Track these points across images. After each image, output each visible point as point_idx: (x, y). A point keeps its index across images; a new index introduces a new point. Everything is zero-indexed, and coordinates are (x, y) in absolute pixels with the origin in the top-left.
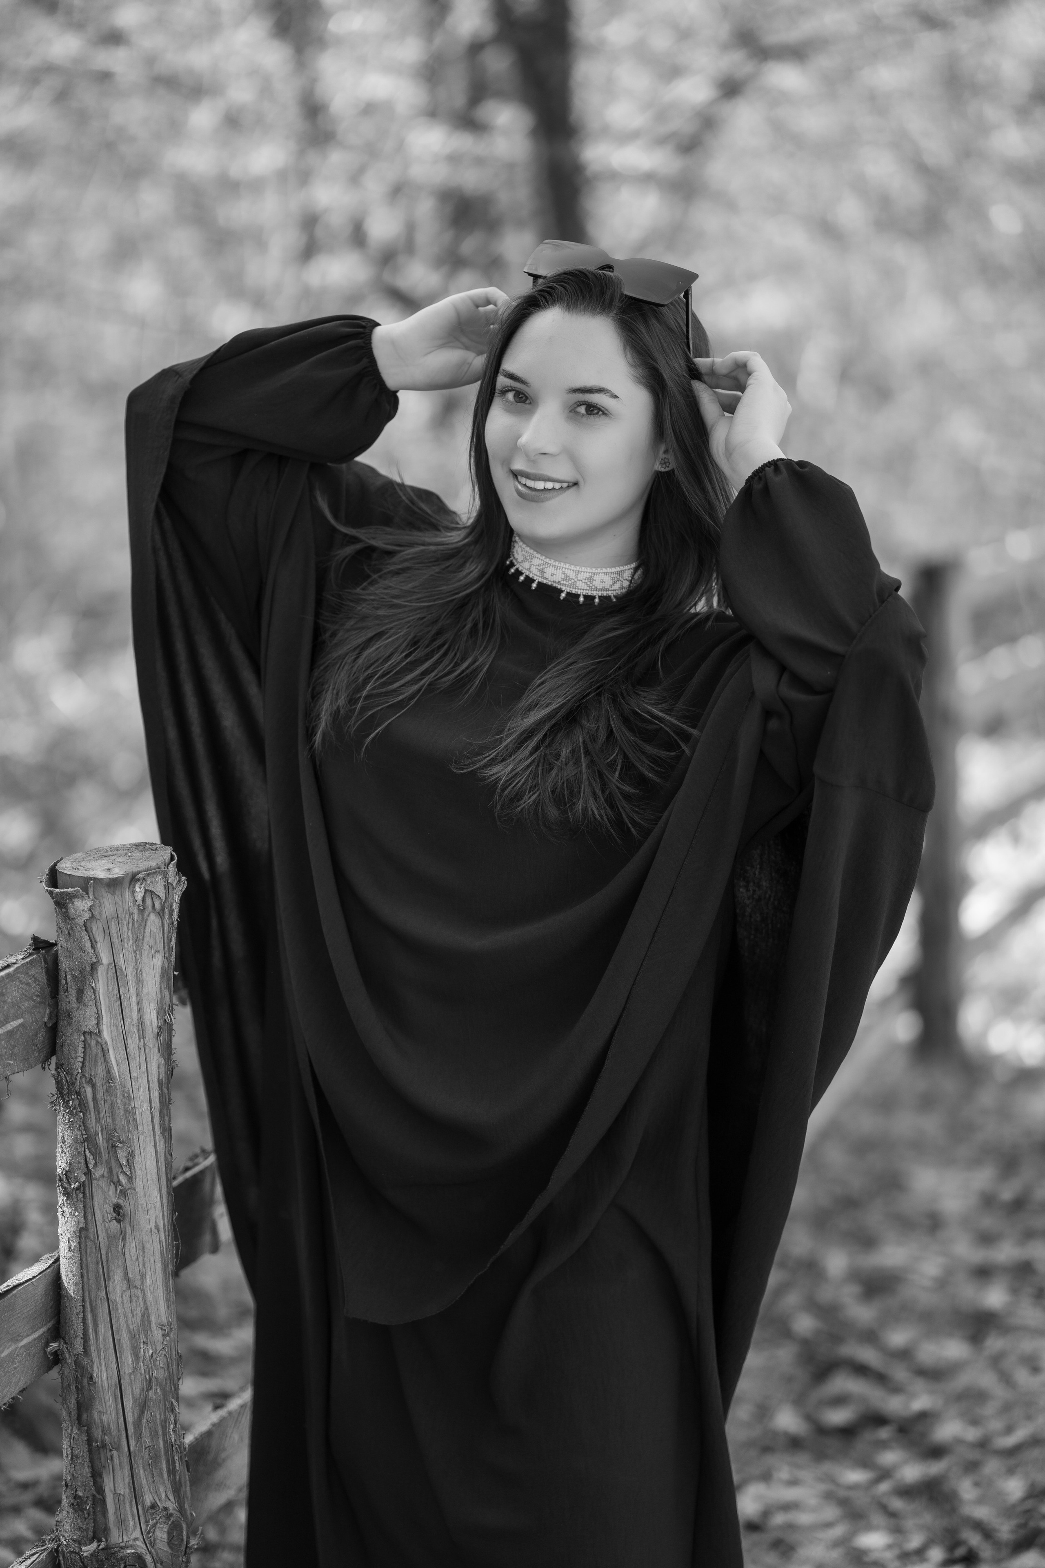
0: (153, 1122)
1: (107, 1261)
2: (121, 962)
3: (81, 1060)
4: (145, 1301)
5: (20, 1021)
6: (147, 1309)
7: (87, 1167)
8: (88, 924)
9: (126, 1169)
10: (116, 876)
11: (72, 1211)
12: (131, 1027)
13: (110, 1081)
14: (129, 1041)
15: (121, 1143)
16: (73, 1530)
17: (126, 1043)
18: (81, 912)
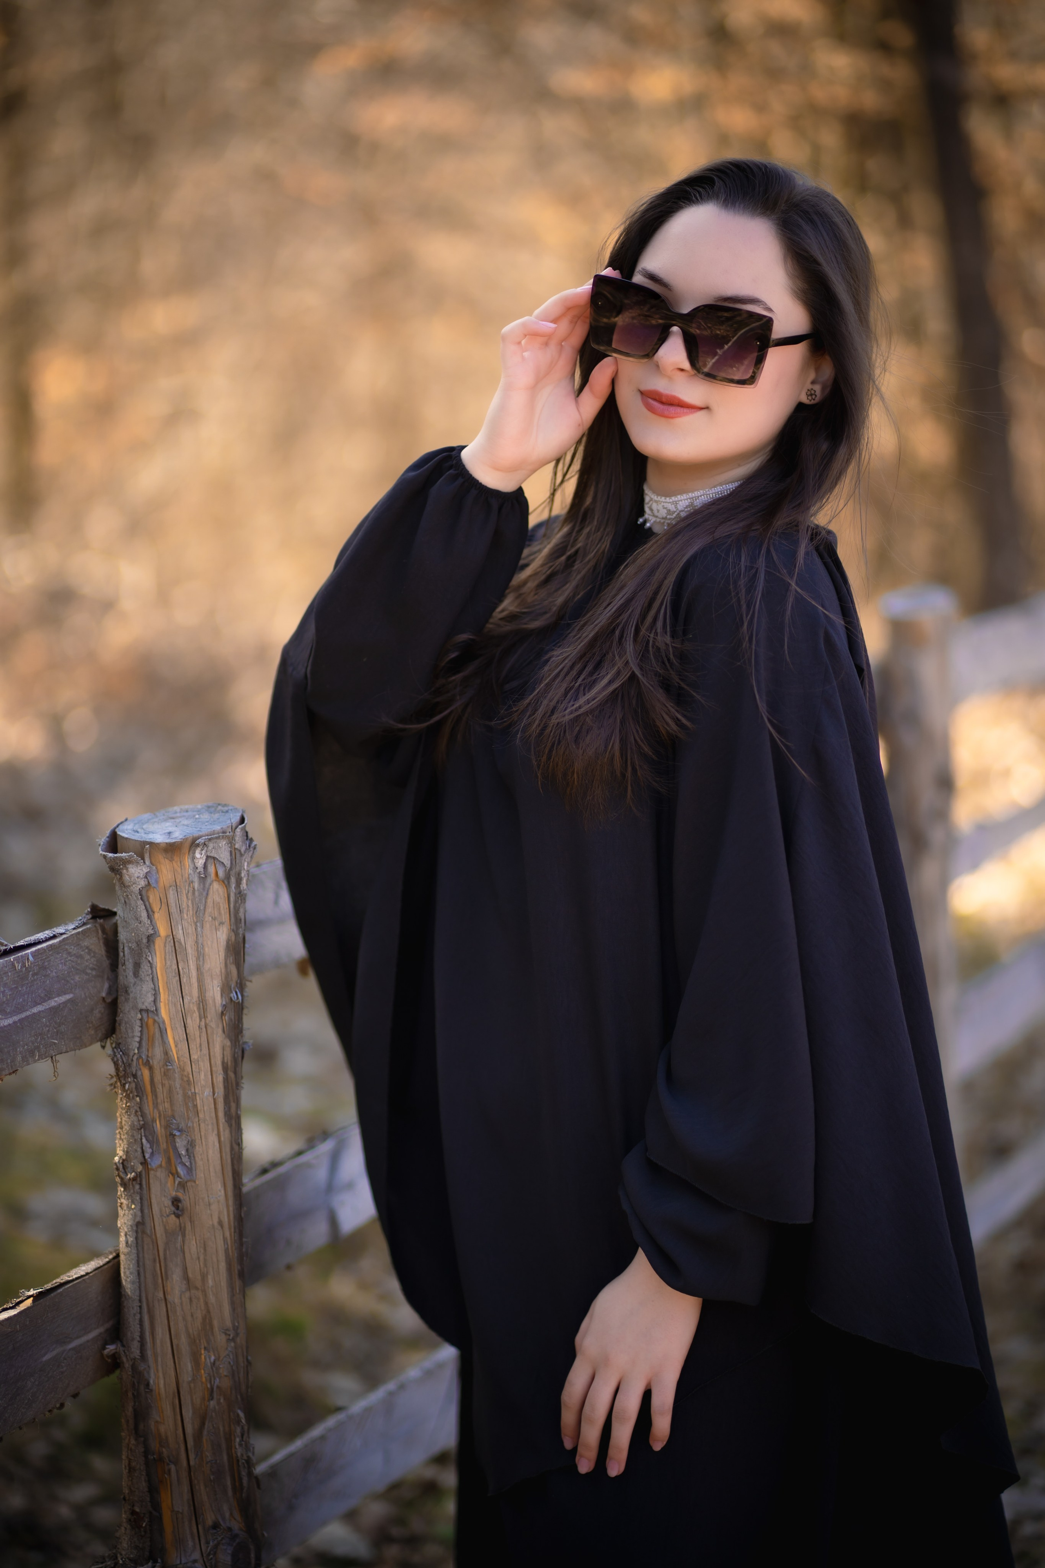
0: (215, 1108)
1: (165, 1259)
2: (179, 934)
3: (138, 1039)
4: (206, 1303)
5: (68, 997)
6: (208, 1312)
7: (144, 1157)
8: (144, 893)
10: (174, 841)
11: (129, 1203)
12: (191, 1005)
13: (168, 1064)
14: (189, 1021)
15: (179, 1131)
16: (129, 1548)
17: (185, 1022)
18: (137, 879)
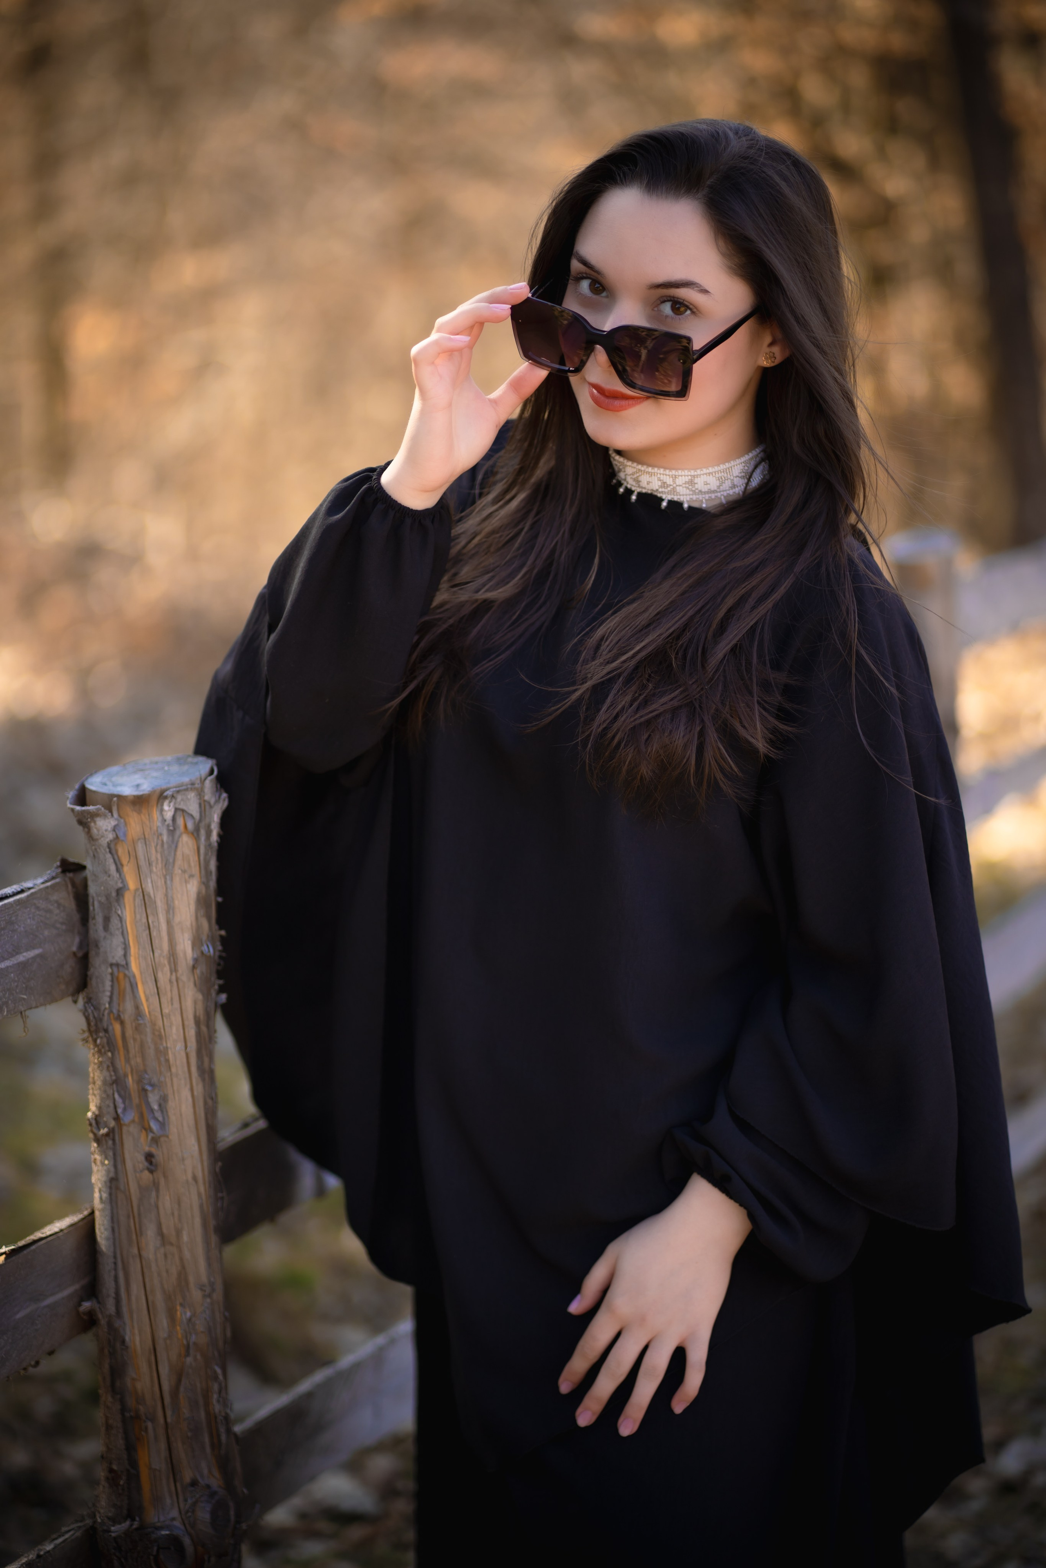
0: (188, 1061)
1: (139, 1215)
2: (149, 888)
3: (108, 994)
4: (181, 1259)
5: (38, 952)
6: (183, 1267)
7: (116, 1112)
8: (112, 846)
9: (158, 1115)
10: (142, 793)
11: (103, 1159)
12: (162, 959)
13: (139, 1018)
14: (160, 975)
15: (151, 1086)
16: (108, 1507)
17: (156, 977)
18: (104, 832)
